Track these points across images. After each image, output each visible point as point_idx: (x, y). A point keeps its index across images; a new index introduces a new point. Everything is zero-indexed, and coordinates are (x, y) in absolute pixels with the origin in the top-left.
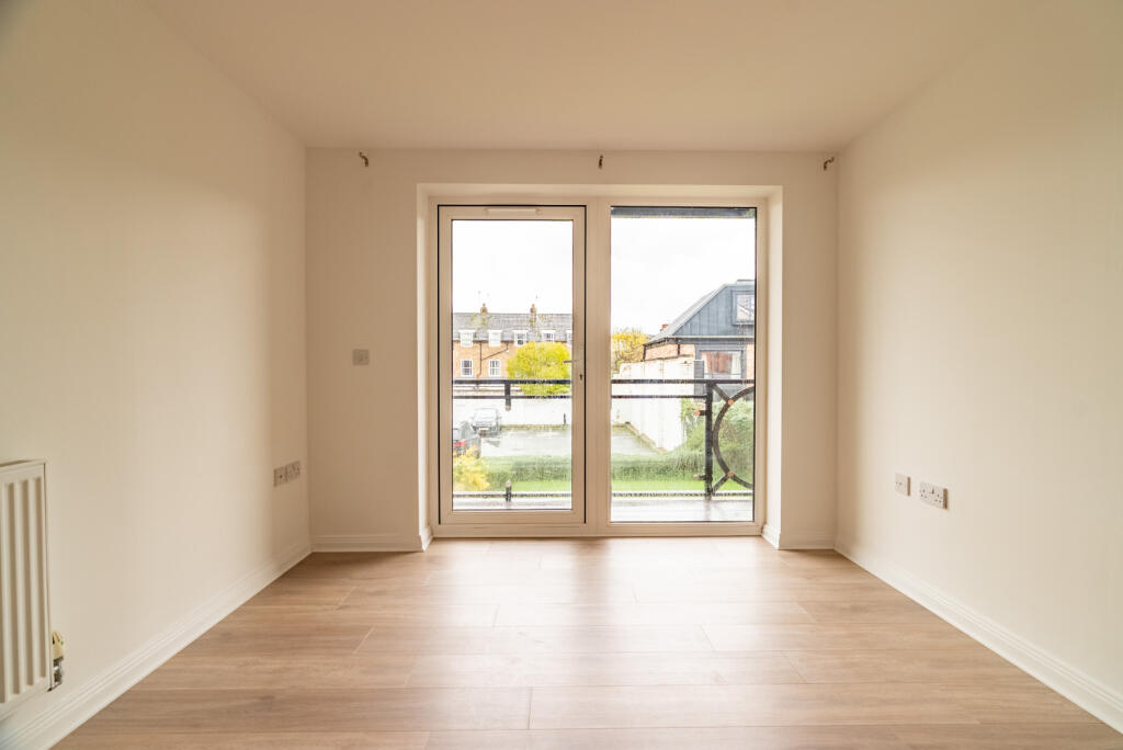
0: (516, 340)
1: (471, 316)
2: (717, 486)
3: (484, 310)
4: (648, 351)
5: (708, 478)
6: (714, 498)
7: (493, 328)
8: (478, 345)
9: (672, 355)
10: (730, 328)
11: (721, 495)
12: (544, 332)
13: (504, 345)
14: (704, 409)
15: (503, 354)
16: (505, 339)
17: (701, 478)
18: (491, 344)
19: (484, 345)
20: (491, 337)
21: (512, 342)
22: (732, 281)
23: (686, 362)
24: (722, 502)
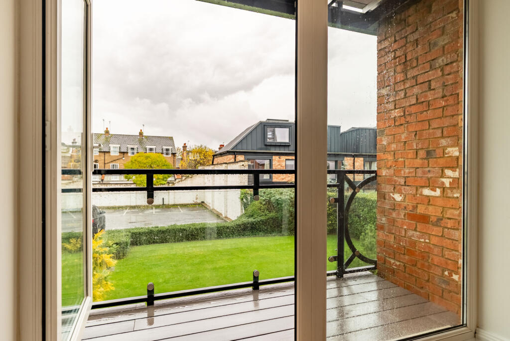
0: (129, 151)
1: (98, 136)
2: (348, 264)
3: (107, 132)
4: (215, 159)
6: (345, 276)
7: (113, 143)
8: (103, 154)
9: (231, 161)
10: (264, 147)
11: (351, 272)
12: (148, 147)
13: (122, 155)
14: (337, 197)
15: (121, 161)
16: (122, 151)
18: (112, 154)
19: (107, 155)
20: (112, 149)
21: (127, 153)
22: (264, 120)
23: (243, 165)
24: (354, 278)
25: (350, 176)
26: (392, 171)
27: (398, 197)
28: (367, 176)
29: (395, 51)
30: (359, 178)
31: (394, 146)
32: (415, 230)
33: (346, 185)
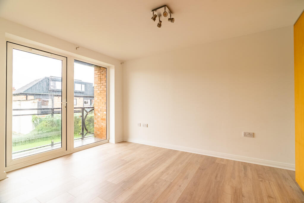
2: (85, 135)
5: (82, 134)
6: (84, 139)
9: (23, 99)
11: (86, 137)
14: (82, 115)
17: (81, 134)
23: (34, 102)
24: (86, 139)
25: (86, 109)
26: (98, 107)
27: (99, 114)
28: (91, 109)
29: (98, 75)
30: (88, 110)
31: (98, 101)
32: (103, 122)
33: (84, 111)
